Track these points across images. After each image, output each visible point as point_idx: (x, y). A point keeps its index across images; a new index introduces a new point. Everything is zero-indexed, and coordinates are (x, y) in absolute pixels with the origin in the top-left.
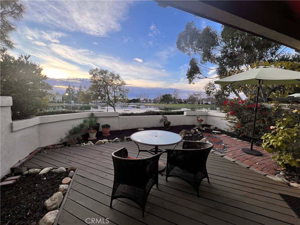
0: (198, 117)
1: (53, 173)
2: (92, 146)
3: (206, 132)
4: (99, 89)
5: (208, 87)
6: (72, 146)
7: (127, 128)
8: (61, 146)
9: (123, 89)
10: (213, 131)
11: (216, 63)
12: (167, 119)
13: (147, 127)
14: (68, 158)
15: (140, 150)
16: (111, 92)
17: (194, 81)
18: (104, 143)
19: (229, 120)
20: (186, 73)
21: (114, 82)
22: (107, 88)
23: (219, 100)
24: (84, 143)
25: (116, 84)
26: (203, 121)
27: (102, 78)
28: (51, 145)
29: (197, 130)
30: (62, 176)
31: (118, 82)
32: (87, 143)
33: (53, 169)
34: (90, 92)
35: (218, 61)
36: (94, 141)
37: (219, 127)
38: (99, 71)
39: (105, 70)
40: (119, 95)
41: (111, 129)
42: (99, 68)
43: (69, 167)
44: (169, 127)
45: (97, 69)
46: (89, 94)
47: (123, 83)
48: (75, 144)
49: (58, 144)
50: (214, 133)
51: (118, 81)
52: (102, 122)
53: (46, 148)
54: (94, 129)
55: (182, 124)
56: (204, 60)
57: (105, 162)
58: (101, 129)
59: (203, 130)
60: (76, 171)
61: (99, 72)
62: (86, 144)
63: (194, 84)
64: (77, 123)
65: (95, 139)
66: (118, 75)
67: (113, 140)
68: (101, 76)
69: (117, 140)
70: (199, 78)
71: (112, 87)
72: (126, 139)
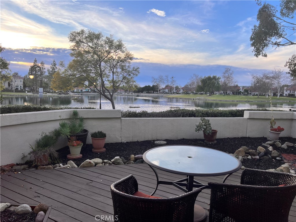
0: (272, 122)
1: (11, 214)
2: (73, 169)
3: (288, 153)
4: (87, 67)
6: (41, 169)
7: (135, 140)
8: (23, 167)
9: (129, 67)
12: (209, 124)
13: (172, 139)
14: (35, 188)
15: (159, 180)
16: (107, 73)
17: (266, 51)
18: (95, 166)
21: (112, 54)
22: (100, 66)
24: (61, 164)
25: (116, 58)
26: (283, 129)
27: (92, 47)
28: (7, 165)
29: (270, 149)
30: (24, 220)
31: (119, 56)
32: (67, 164)
33: (11, 206)
34: (70, 72)
36: (78, 161)
38: (87, 35)
39: (97, 33)
40: (121, 79)
41: (108, 140)
43: (37, 205)
44: (213, 141)
45: (83, 31)
46: (69, 76)
47: (129, 57)
48: (46, 165)
49: (18, 163)
51: (120, 52)
52: (92, 127)
54: (78, 140)
55: (240, 135)
56: (288, 8)
58: (89, 140)
59: (284, 149)
60: (48, 212)
61: (86, 37)
62: (64, 165)
63: (265, 56)
64: (49, 129)
65: (79, 157)
66: (120, 41)
67: (111, 161)
68: (90, 44)
69: (118, 161)
70: (278, 44)
71: (109, 65)
72: (133, 159)
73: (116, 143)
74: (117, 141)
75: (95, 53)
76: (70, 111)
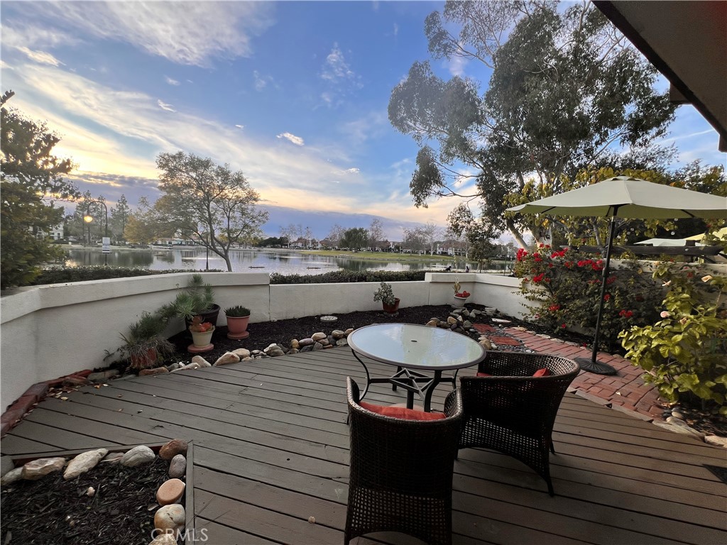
0: (457, 286)
1: (114, 469)
2: (205, 369)
3: (478, 323)
4: (186, 208)
5: (458, 215)
6: (146, 375)
7: (291, 317)
8: (108, 374)
9: (252, 210)
10: (493, 320)
11: (474, 163)
12: (391, 291)
13: (342, 312)
14: (147, 412)
15: (371, 378)
16: (219, 218)
17: (427, 200)
18: (240, 361)
19: (529, 294)
20: (410, 180)
21: (226, 192)
22: (208, 207)
23: (476, 247)
24: (181, 363)
25: (234, 198)
26: (469, 295)
27: (195, 179)
28: (76, 374)
29: (460, 318)
30: (146, 476)
31: (237, 194)
32: (191, 362)
33: (109, 453)
34: (157, 215)
35: (481, 159)
36: (211, 356)
37: (503, 310)
38: (187, 161)
39: (203, 159)
40: (240, 227)
41: (254, 318)
42: (186, 154)
43: (166, 446)
44: (395, 312)
45: (180, 155)
46: (157, 220)
47: (252, 197)
48: (155, 367)
49: (97, 368)
50: (497, 324)
51: (239, 189)
52: (226, 301)
53: (59, 385)
54: (206, 321)
55: (422, 303)
56: (449, 154)
57: (266, 416)
58: (223, 319)
59: (472, 318)
60: (189, 454)
61: (186, 164)
62: (186, 364)
63: (427, 207)
64: (152, 306)
65: (209, 348)
66: (239, 174)
67: (263, 351)
68: (194, 175)
69: (276, 351)
70: (440, 194)
71: (221, 206)
72: (297, 346)
73: (262, 323)
74: (264, 320)
75: (199, 187)
76: (188, 276)
